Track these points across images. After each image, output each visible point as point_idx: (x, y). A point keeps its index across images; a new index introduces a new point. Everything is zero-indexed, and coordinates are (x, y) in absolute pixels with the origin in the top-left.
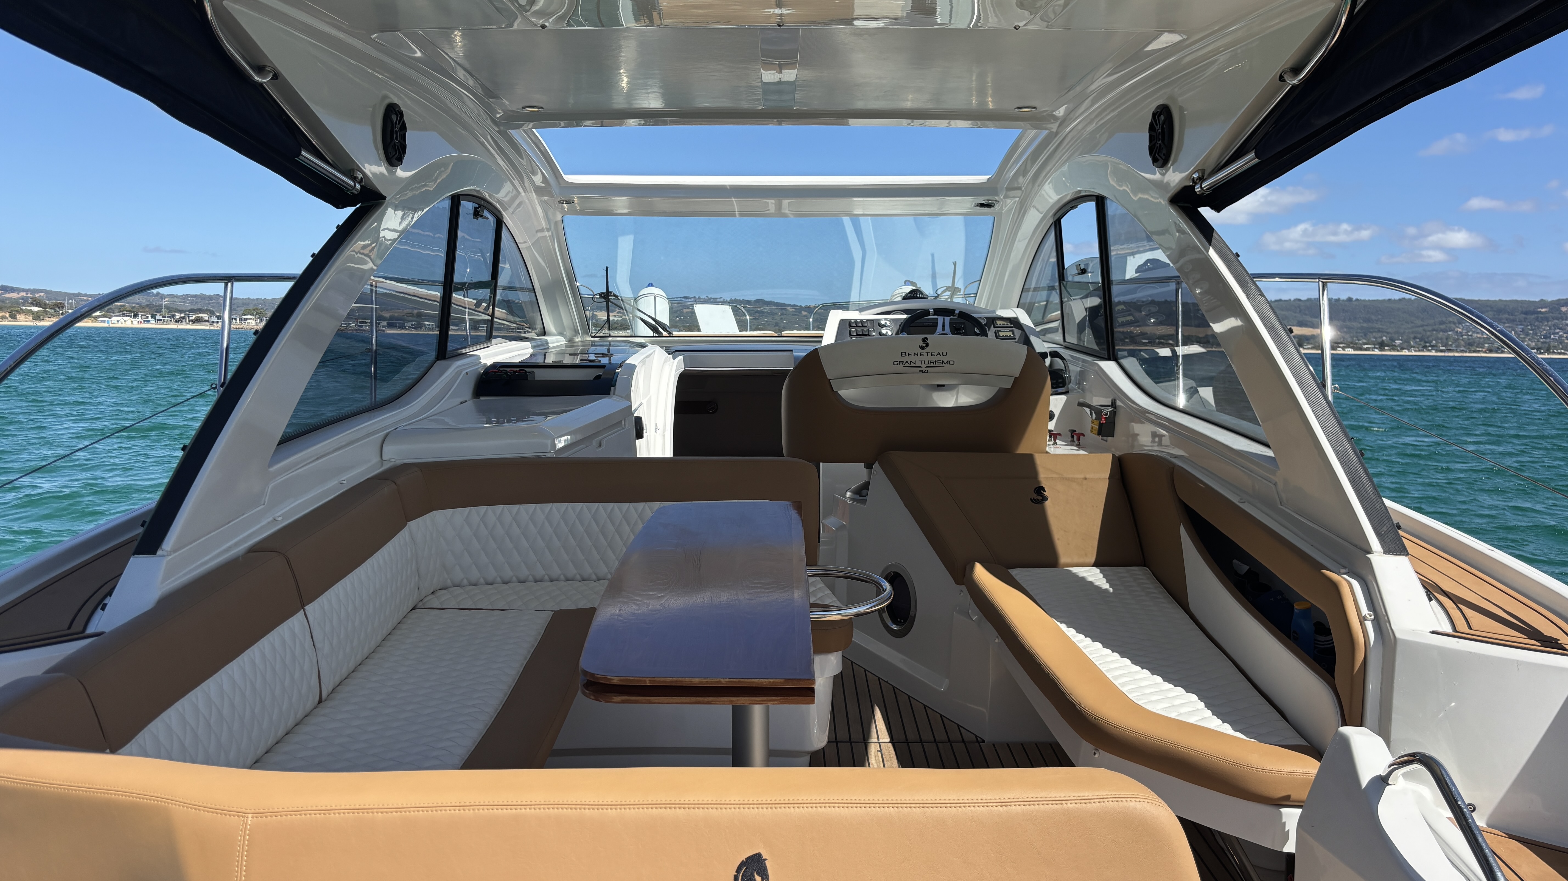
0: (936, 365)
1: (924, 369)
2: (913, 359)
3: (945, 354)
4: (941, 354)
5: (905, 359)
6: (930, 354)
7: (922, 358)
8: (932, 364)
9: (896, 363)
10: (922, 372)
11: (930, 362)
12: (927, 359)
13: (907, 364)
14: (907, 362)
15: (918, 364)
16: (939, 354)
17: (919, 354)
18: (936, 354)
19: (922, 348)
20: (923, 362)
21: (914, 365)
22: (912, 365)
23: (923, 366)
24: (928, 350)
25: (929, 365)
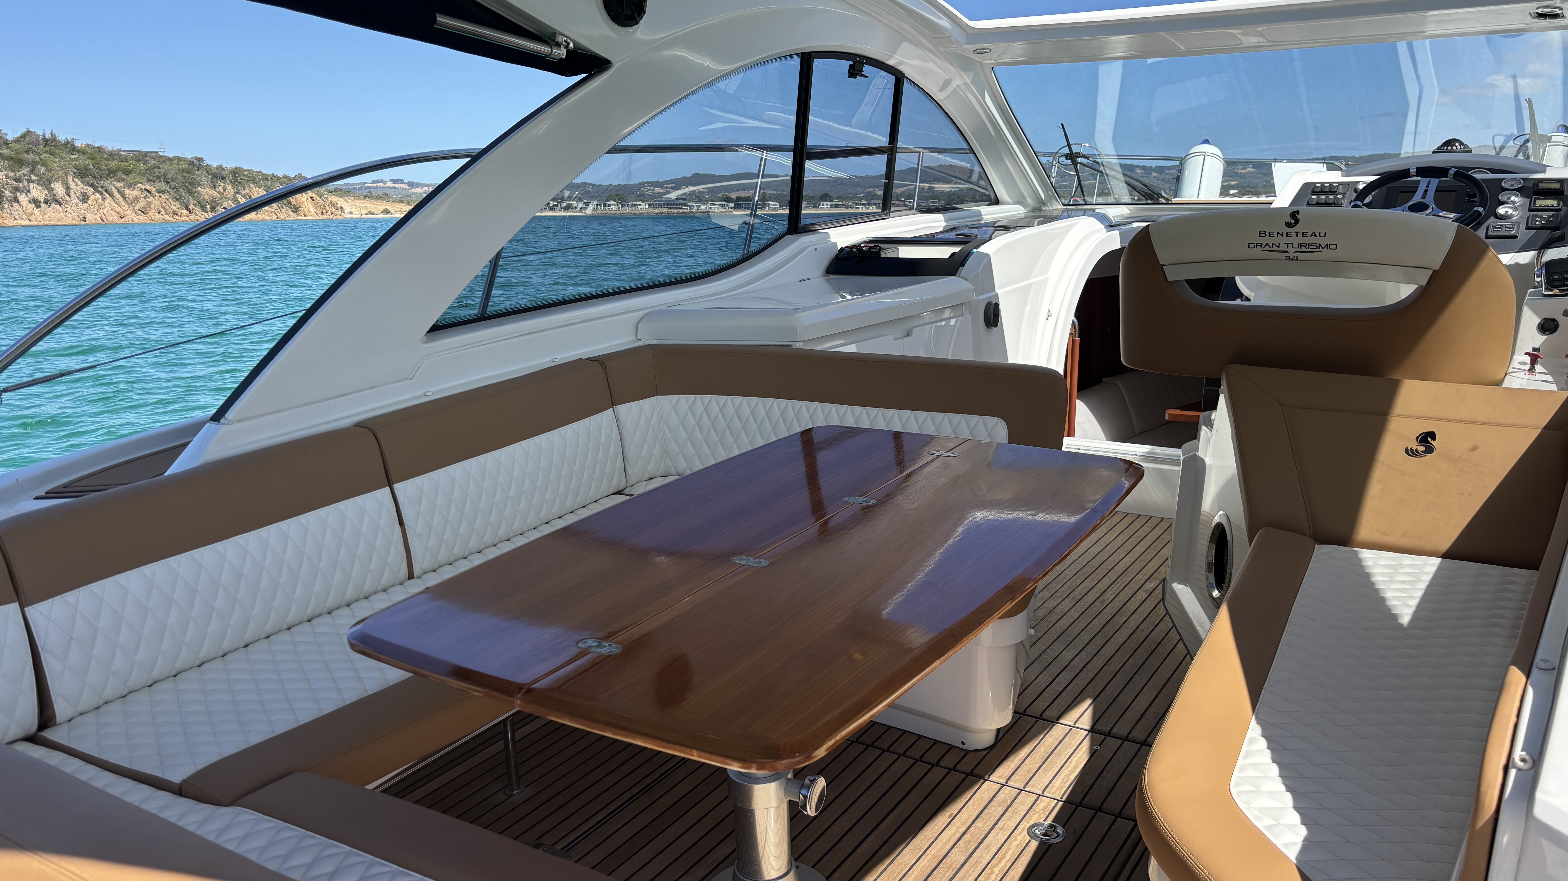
0: (1310, 250)
1: (1292, 255)
2: (1276, 240)
3: (1322, 235)
4: (1317, 235)
5: (1264, 240)
6: (1300, 235)
7: (1289, 240)
8: (1303, 249)
9: (1251, 246)
10: (1289, 259)
11: (1300, 245)
12: (1296, 240)
13: (1267, 248)
14: (1267, 244)
15: (1283, 247)
16: (1314, 234)
17: (1285, 234)
18: (1309, 235)
19: (1288, 225)
20: (1290, 245)
21: (1277, 249)
22: (1275, 248)
23: (1291, 250)
24: (1297, 228)
25: (1299, 250)
